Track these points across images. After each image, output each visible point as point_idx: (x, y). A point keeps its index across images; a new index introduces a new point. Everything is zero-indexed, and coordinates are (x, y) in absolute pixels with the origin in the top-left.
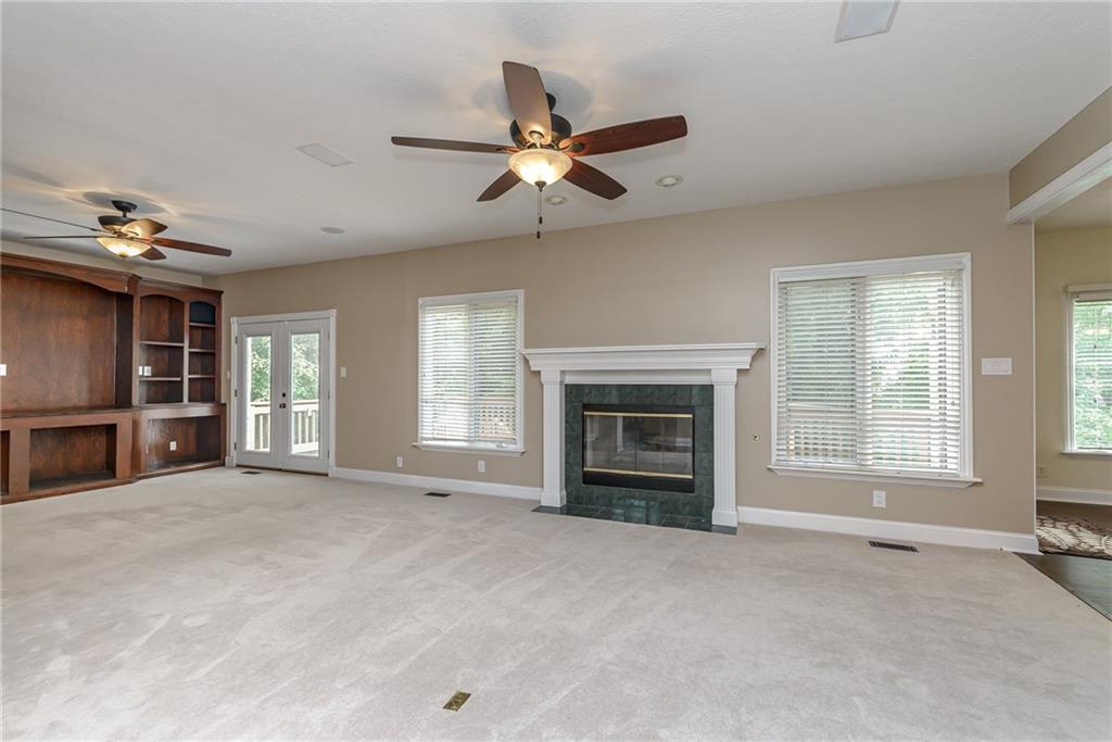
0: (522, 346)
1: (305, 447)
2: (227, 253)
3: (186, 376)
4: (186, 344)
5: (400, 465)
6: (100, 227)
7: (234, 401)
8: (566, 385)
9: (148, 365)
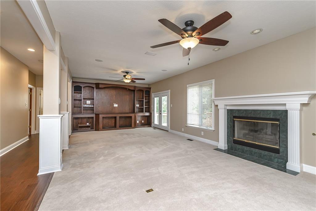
0: (214, 97)
1: (164, 124)
2: (144, 79)
3: (144, 107)
4: (144, 100)
5: (183, 130)
6: (123, 77)
7: (153, 112)
8: (227, 110)
9: (138, 104)
